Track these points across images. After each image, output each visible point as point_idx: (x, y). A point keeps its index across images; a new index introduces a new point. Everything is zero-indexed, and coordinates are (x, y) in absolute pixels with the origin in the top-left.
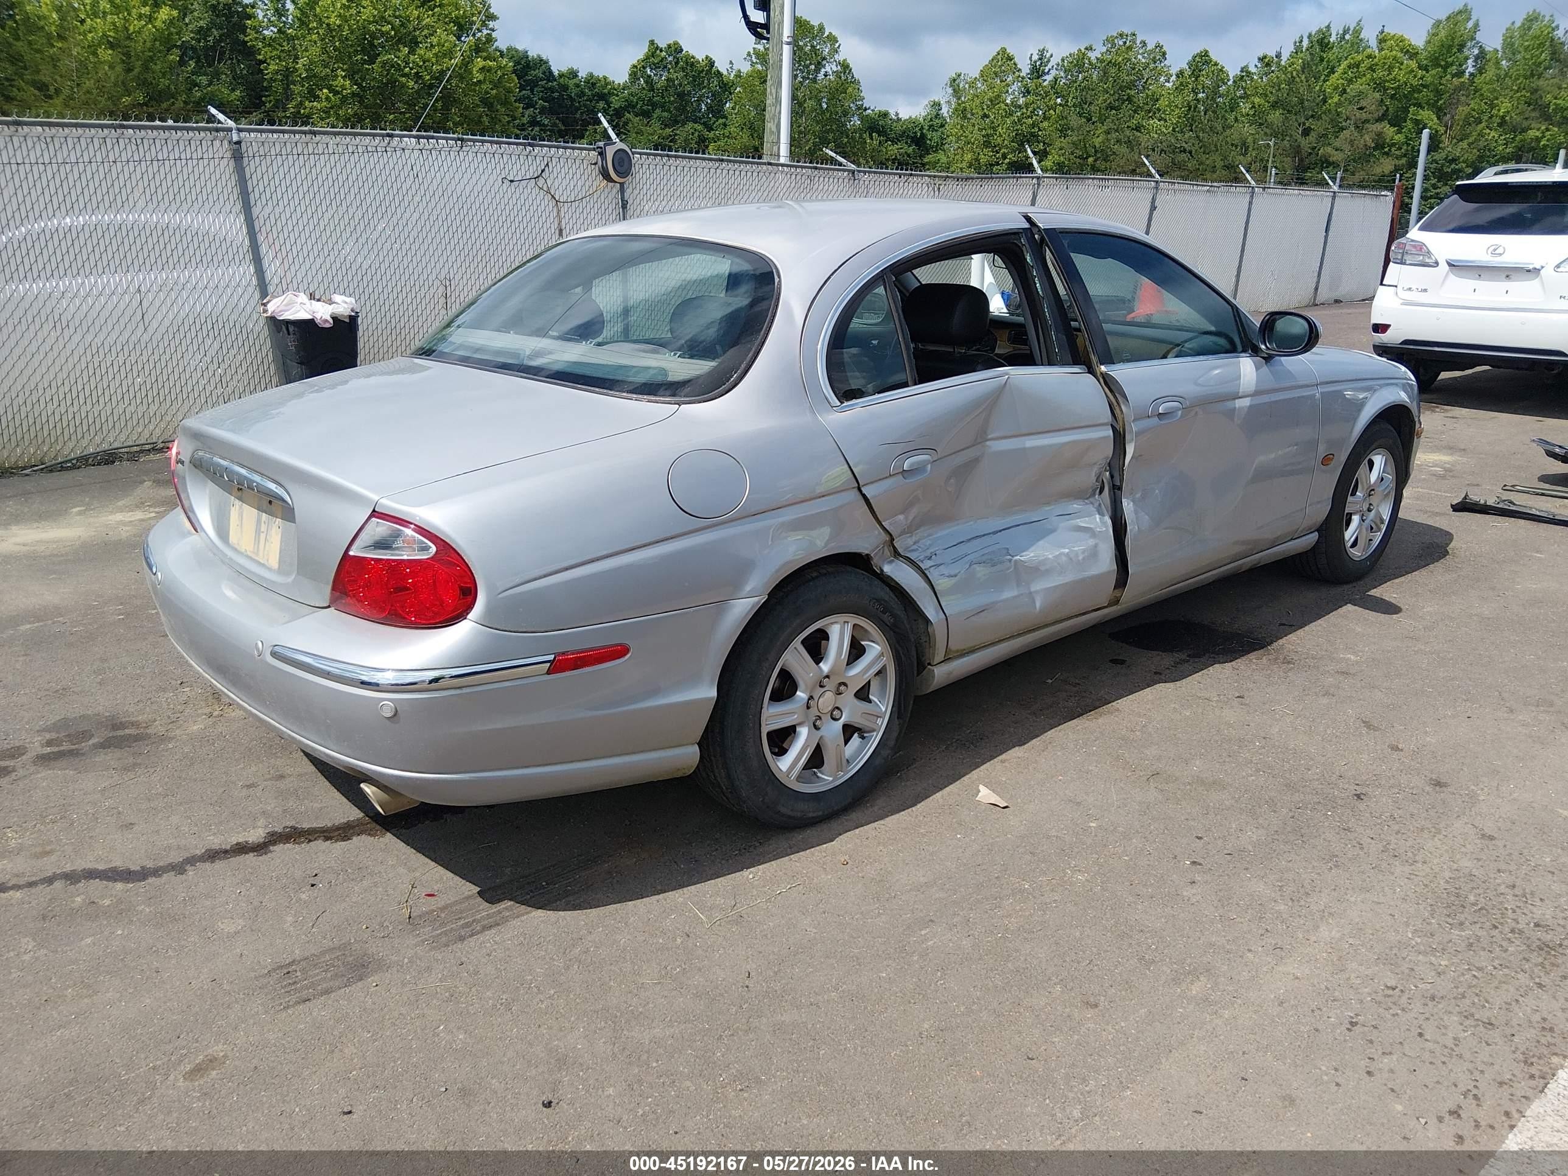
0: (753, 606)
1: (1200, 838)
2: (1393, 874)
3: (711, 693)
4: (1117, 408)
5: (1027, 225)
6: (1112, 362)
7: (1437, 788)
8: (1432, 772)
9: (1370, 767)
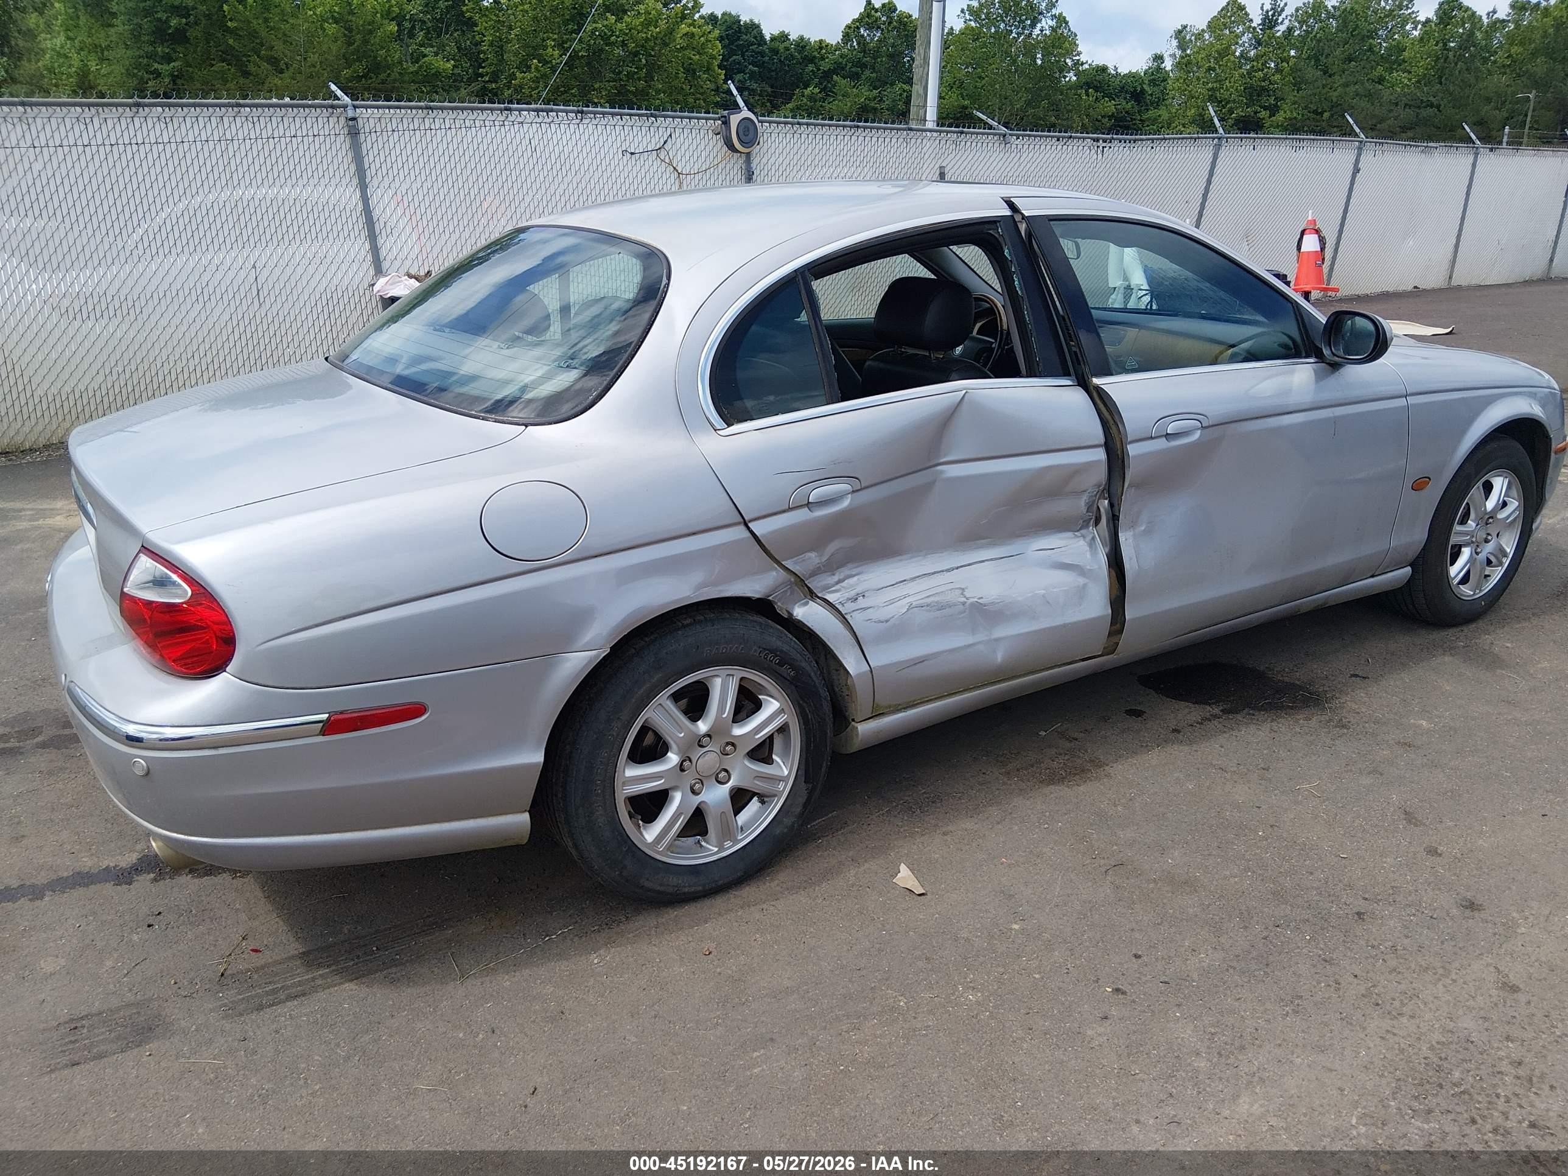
0: (590, 661)
1: (1137, 956)
2: (1364, 1029)
3: (538, 757)
4: (1114, 427)
5: (1007, 212)
6: (1109, 373)
7: (1468, 912)
8: (1468, 888)
9: (1391, 875)
